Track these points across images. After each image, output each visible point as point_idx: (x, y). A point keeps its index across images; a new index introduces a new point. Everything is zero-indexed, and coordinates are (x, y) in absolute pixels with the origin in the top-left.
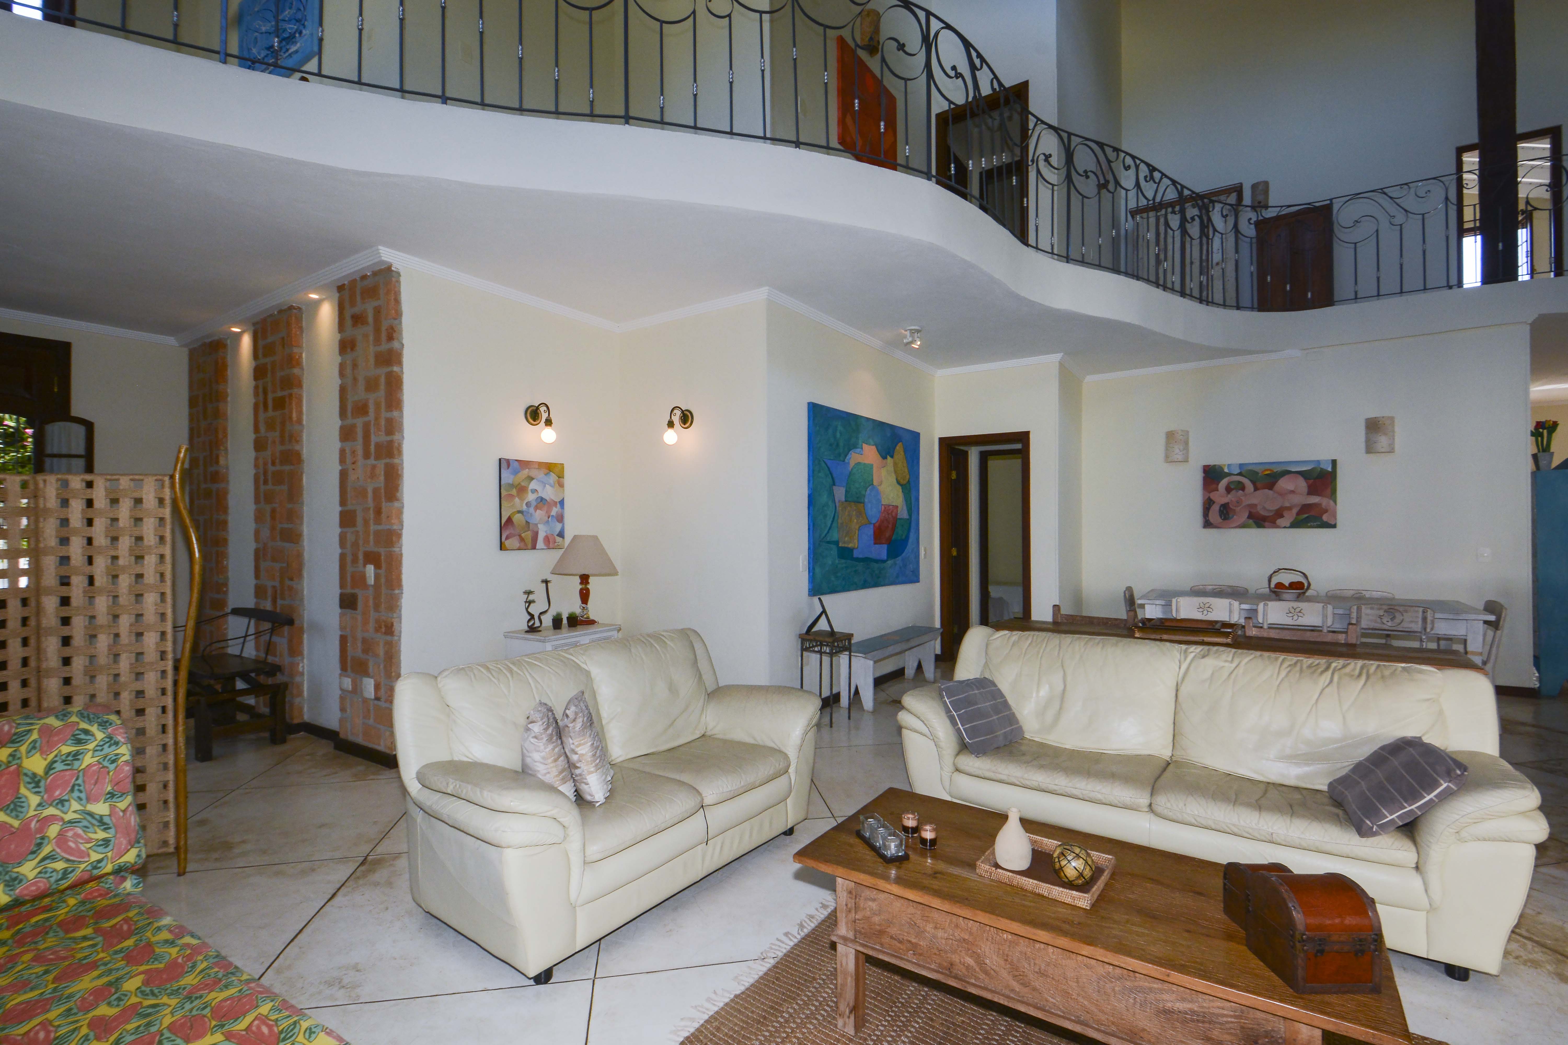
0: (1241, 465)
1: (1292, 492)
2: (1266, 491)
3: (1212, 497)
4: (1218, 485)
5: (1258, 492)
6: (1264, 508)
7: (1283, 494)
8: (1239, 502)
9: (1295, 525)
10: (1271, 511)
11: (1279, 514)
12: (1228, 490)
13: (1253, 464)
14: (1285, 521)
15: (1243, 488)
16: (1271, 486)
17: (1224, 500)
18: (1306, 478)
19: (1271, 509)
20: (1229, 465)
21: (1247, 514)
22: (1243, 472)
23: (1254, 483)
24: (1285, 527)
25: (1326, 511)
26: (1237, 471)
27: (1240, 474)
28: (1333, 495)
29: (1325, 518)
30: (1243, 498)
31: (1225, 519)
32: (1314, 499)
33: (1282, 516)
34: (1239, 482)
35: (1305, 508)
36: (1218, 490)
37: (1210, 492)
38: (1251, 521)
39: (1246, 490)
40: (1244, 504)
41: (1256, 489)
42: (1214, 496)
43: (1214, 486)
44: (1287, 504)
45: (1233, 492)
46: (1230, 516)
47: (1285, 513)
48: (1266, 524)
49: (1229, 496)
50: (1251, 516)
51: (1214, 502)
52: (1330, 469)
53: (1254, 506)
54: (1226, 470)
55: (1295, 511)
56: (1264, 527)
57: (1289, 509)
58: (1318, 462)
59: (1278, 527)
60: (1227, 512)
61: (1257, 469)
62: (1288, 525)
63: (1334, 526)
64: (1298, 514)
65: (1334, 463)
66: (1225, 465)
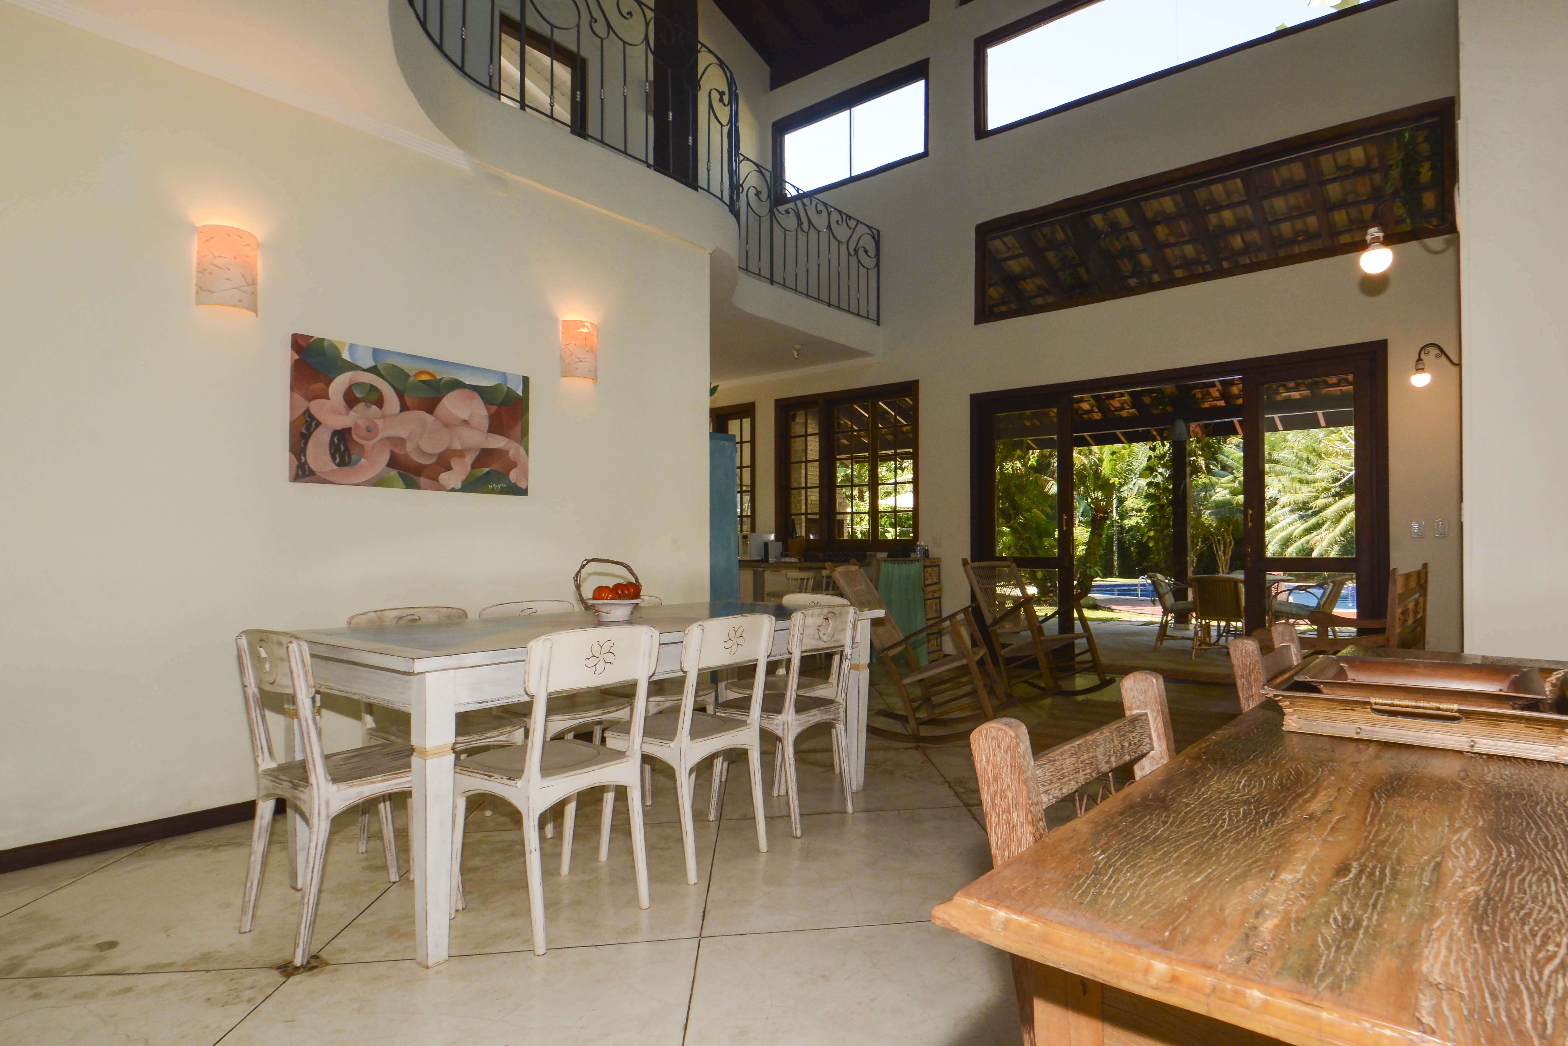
0: (376, 352)
1: (465, 423)
2: (422, 414)
3: (314, 411)
4: (328, 384)
5: (406, 414)
6: (418, 449)
7: (449, 425)
8: (371, 430)
9: (471, 486)
10: (431, 455)
11: (443, 463)
12: (351, 400)
13: (399, 354)
14: (453, 478)
15: (380, 402)
16: (430, 406)
17: (342, 421)
18: (487, 402)
19: (431, 451)
20: (352, 347)
21: (386, 458)
22: (380, 367)
23: (401, 396)
24: (453, 490)
25: (514, 465)
26: (369, 363)
27: (374, 370)
28: (523, 437)
29: (513, 476)
30: (379, 422)
31: (341, 464)
32: (498, 442)
33: (449, 468)
34: (373, 388)
35: (485, 456)
36: (327, 398)
37: (310, 399)
38: (394, 473)
39: (386, 406)
40: (381, 436)
41: (404, 408)
42: (318, 408)
43: (318, 386)
44: (457, 446)
45: (360, 406)
46: (354, 457)
47: (454, 463)
48: (423, 481)
49: (352, 413)
50: (394, 462)
51: (318, 424)
52: (520, 392)
53: (401, 441)
54: (346, 356)
55: (469, 459)
56: (418, 487)
57: (461, 454)
58: (504, 375)
59: (441, 488)
60: (347, 449)
61: (408, 367)
62: (459, 486)
63: (524, 492)
64: (475, 465)
65: (526, 381)
66: (344, 344)
